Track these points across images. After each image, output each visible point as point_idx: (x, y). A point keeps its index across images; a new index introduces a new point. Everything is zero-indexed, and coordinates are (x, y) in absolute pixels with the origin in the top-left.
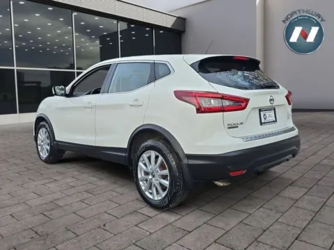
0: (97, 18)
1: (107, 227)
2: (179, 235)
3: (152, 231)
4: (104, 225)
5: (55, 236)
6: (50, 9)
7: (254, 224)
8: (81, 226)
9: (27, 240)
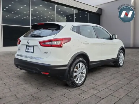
0: (65, 7)
1: (66, 95)
2: (98, 100)
3: (86, 98)
4: (64, 94)
5: (42, 99)
6: (46, 3)
7: (132, 96)
8: (54, 94)
9: (29, 100)
